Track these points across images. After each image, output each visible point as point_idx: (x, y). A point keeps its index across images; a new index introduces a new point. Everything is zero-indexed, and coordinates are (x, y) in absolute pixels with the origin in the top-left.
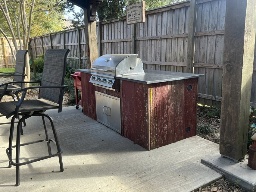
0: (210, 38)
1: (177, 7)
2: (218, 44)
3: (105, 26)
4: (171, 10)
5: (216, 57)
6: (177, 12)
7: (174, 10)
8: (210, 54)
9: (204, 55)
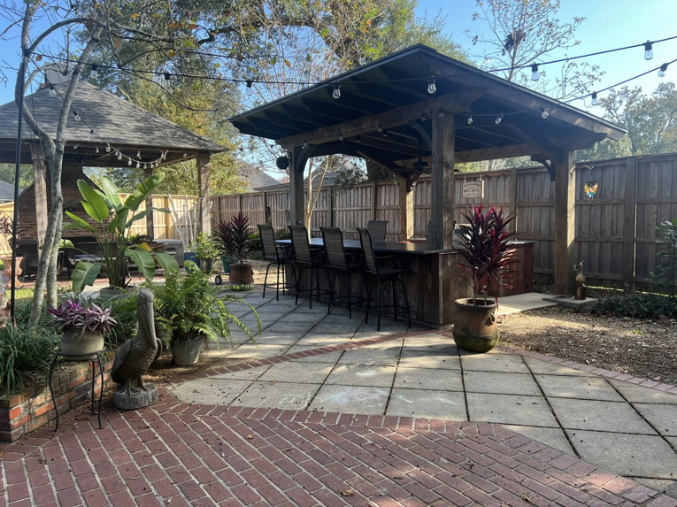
0: (533, 209)
1: (495, 174)
2: (542, 215)
3: (383, 188)
4: (486, 176)
5: (542, 229)
6: (494, 180)
7: (490, 177)
8: (535, 225)
9: (528, 226)
